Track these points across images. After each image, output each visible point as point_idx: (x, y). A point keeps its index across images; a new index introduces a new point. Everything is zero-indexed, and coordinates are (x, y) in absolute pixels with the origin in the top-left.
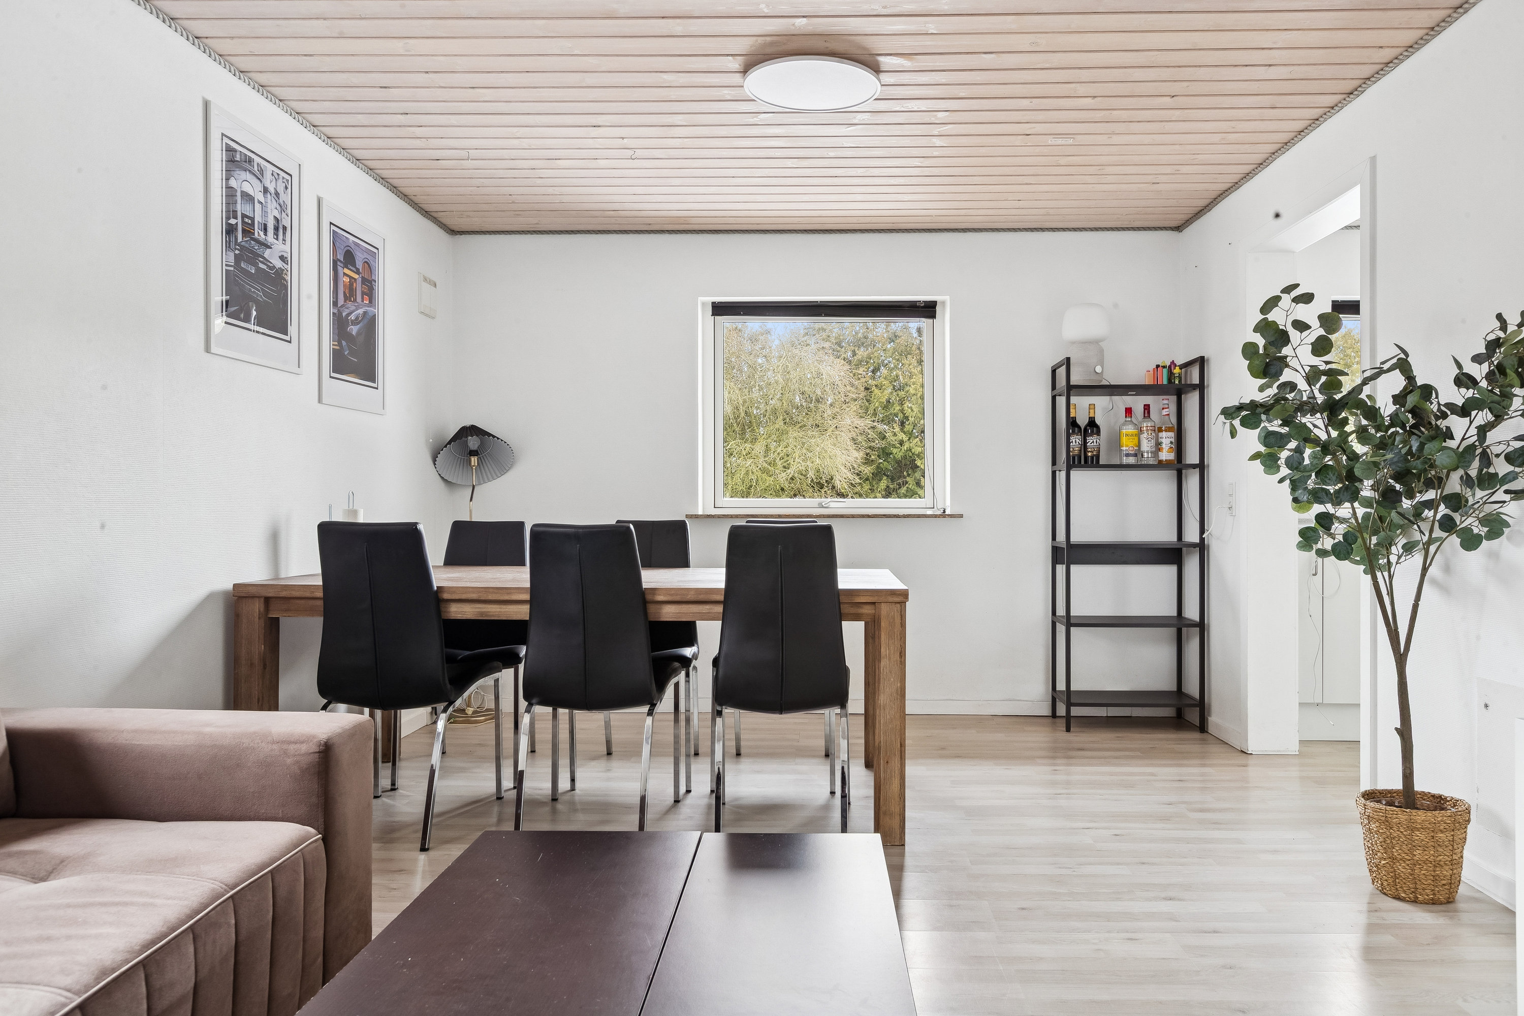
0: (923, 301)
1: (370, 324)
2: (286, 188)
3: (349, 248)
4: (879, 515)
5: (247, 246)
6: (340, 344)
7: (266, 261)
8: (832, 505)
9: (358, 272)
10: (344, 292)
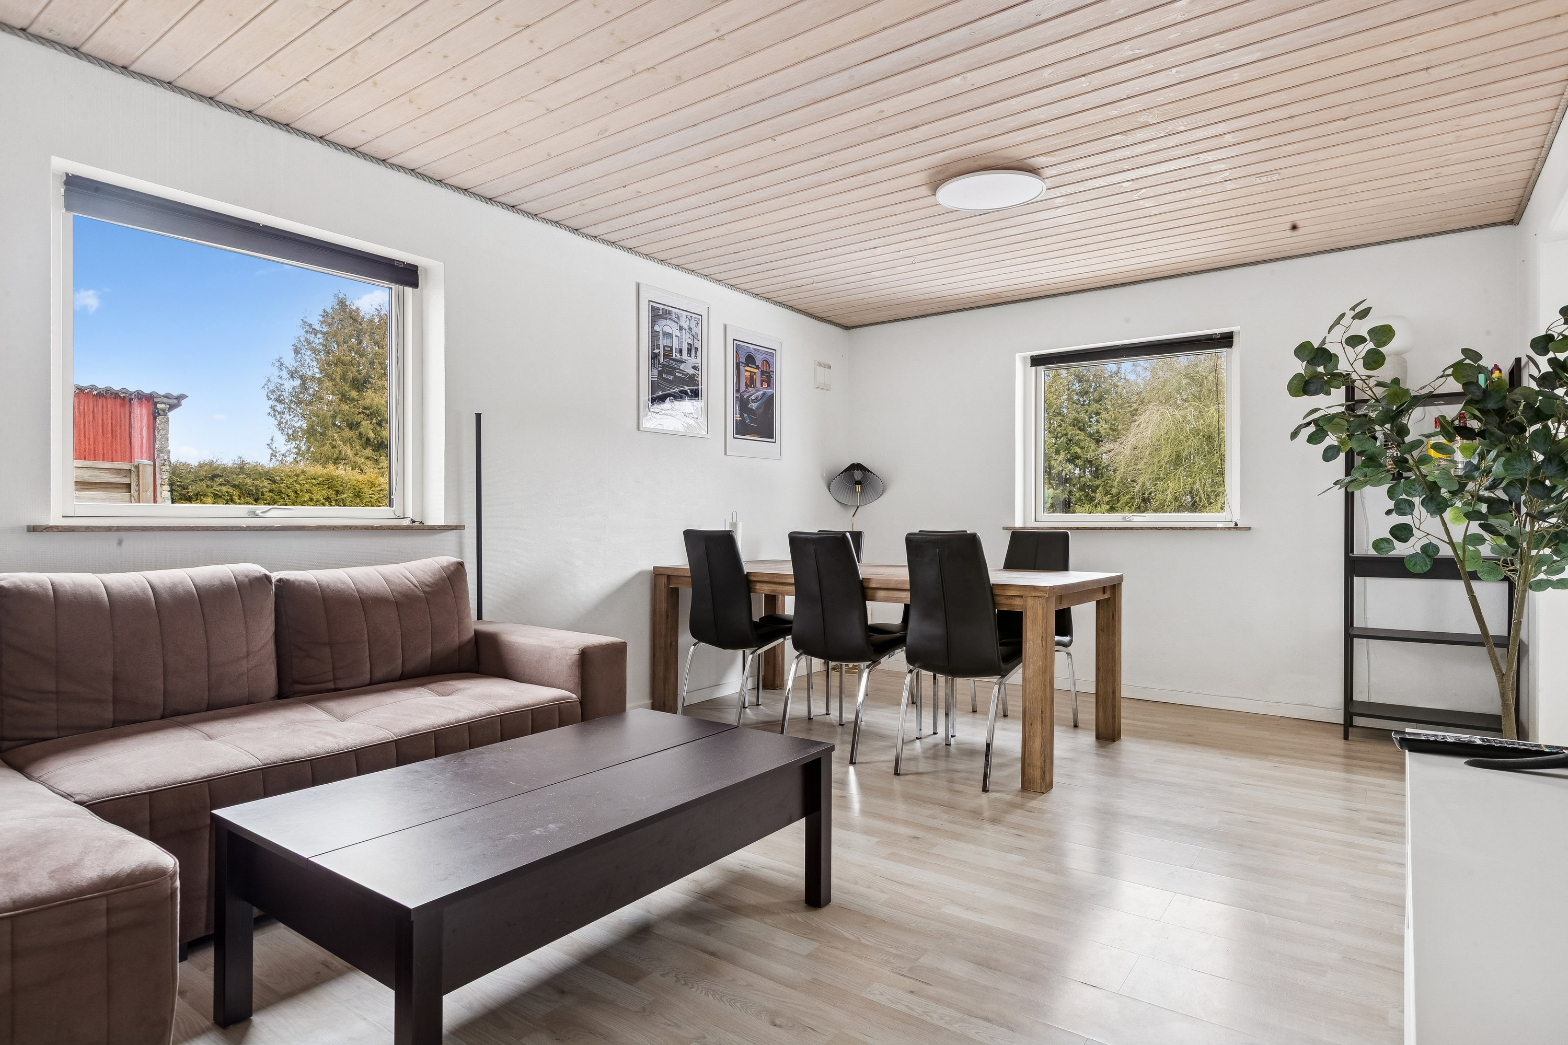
0: (1219, 334)
1: (769, 402)
2: (698, 324)
3: (750, 354)
4: (1166, 527)
5: (667, 364)
6: (741, 415)
7: (681, 371)
8: (1135, 519)
9: (758, 368)
10: (746, 383)
